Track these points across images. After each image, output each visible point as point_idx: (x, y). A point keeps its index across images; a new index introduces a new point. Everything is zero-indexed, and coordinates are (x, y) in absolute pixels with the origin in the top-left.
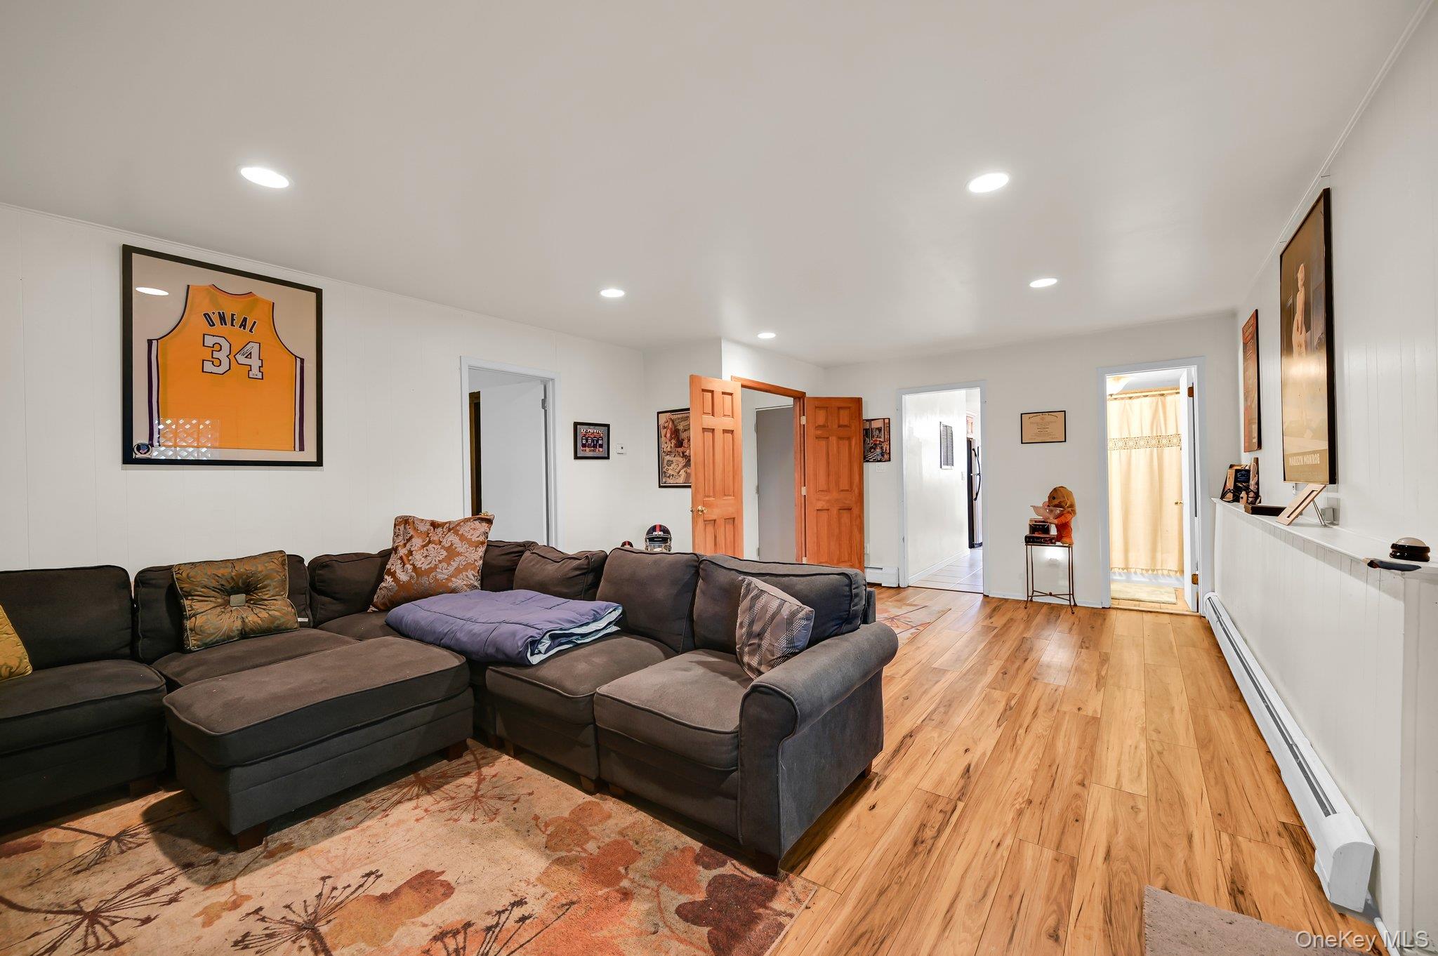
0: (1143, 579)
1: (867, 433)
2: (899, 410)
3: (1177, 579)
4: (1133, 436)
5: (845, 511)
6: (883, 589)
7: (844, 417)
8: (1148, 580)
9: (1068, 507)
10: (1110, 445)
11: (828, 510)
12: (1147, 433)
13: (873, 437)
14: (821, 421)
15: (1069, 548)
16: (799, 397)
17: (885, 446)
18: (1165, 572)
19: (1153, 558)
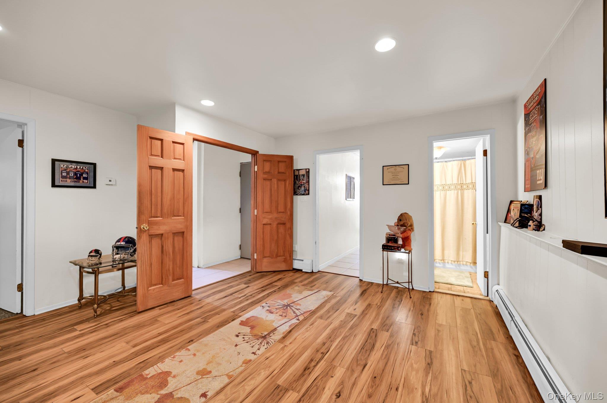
0: (452, 266)
1: (296, 178)
2: (314, 163)
3: (471, 267)
4: (448, 183)
5: (281, 225)
6: (303, 273)
7: (282, 167)
8: (454, 267)
9: (409, 226)
10: (435, 188)
11: (271, 224)
12: (455, 182)
13: (300, 180)
14: (267, 169)
15: (409, 254)
16: (254, 153)
17: (306, 185)
18: (465, 263)
19: (458, 254)
